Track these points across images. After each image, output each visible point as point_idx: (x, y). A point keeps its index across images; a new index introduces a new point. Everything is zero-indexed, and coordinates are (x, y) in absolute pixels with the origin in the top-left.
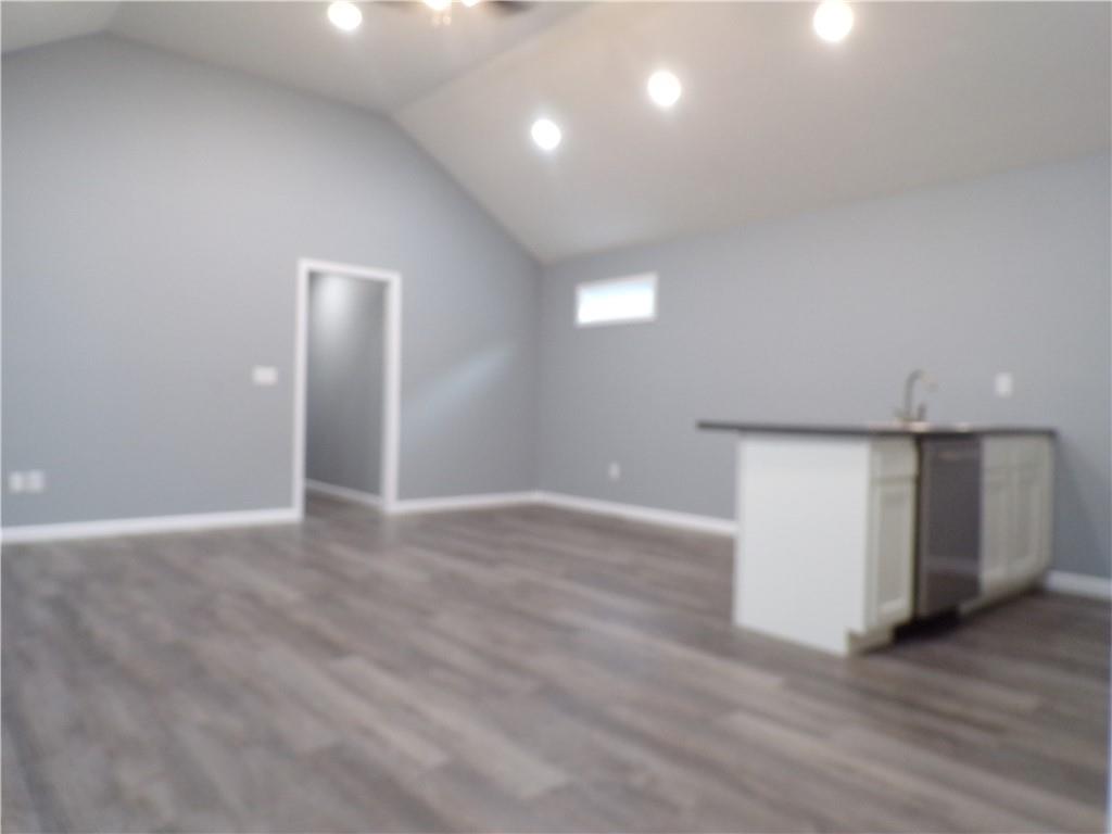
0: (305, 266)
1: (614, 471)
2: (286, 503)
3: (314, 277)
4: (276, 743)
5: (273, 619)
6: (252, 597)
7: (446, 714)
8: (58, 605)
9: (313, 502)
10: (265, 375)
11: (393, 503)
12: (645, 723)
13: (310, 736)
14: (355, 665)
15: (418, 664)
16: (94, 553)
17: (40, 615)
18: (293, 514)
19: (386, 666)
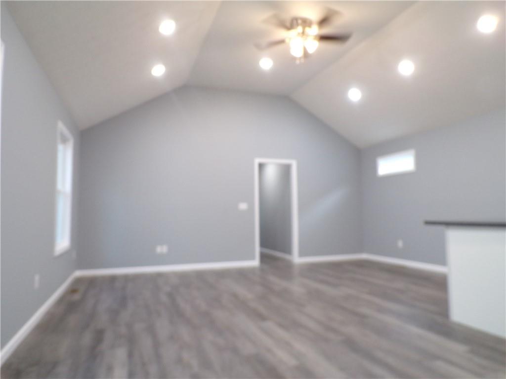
0: (257, 161)
1: (400, 244)
2: (252, 258)
3: (261, 166)
4: (235, 351)
5: (242, 305)
6: (235, 296)
7: (302, 347)
8: (170, 295)
9: (264, 257)
10: (243, 206)
11: (297, 259)
12: (391, 360)
13: (248, 349)
14: (270, 325)
15: (293, 326)
16: (184, 277)
17: (164, 298)
18: (255, 263)
19: (281, 326)
